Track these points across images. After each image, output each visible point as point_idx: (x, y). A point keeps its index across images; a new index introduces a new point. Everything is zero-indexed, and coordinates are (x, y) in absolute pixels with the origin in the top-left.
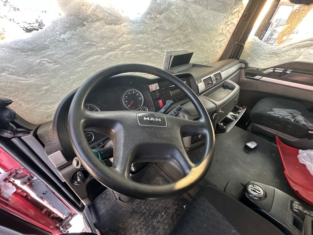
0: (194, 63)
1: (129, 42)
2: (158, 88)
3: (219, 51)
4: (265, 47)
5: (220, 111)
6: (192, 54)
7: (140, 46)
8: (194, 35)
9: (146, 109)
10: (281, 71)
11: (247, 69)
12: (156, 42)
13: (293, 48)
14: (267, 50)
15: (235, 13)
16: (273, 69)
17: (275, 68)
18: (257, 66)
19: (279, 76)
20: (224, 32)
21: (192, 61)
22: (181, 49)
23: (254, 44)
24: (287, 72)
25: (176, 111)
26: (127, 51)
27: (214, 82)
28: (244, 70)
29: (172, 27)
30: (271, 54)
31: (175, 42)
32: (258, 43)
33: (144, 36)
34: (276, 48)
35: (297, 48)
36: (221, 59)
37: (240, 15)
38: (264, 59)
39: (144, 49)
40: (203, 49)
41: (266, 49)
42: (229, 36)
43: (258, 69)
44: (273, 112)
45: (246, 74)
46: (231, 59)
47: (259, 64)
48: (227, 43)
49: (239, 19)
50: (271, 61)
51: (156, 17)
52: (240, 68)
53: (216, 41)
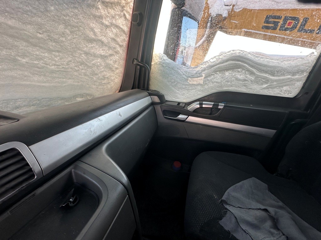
3: (110, 76)
4: (179, 71)
10: (211, 106)
11: (163, 105)
13: (215, 71)
14: (184, 74)
15: (111, 4)
16: (198, 102)
17: (201, 100)
18: (177, 99)
19: (210, 114)
20: (104, 39)
23: (164, 65)
24: (219, 107)
28: (159, 107)
32: (168, 64)
34: (195, 72)
35: (220, 71)
36: (122, 89)
37: (129, 17)
38: (184, 89)
41: (181, 72)
42: (122, 51)
43: (179, 103)
45: (165, 112)
47: (179, 96)
48: (122, 63)
49: (129, 23)
50: (193, 91)
52: (153, 104)
53: (86, 54)
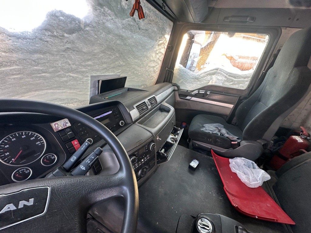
0: (129, 87)
1: (14, 63)
2: (69, 125)
3: (154, 75)
4: (189, 74)
5: (158, 139)
6: (125, 78)
7: (41, 68)
8: (124, 60)
9: (53, 156)
10: (204, 93)
11: (179, 91)
12: (70, 64)
13: (207, 75)
14: (191, 75)
15: (161, 44)
16: (198, 90)
17: (199, 89)
18: (186, 89)
19: (203, 96)
20: (155, 59)
21: (127, 85)
22: (111, 73)
23: (181, 70)
24: (208, 93)
25: (93, 158)
26: (13, 75)
27: (149, 107)
28: (177, 92)
29: (93, 50)
30: (194, 79)
31: (101, 66)
32: (183, 70)
33: (46, 56)
34: (197, 75)
35: (210, 75)
36: (157, 82)
37: (166, 47)
38: (190, 83)
39: (50, 73)
40: (137, 73)
42: (160, 63)
43: (187, 91)
44: (205, 129)
45: (180, 95)
46: (165, 83)
47: (188, 87)
48: (159, 68)
49: (165, 50)
50: (195, 84)
51: (63, 36)
52: (174, 90)
53: (149, 67)
